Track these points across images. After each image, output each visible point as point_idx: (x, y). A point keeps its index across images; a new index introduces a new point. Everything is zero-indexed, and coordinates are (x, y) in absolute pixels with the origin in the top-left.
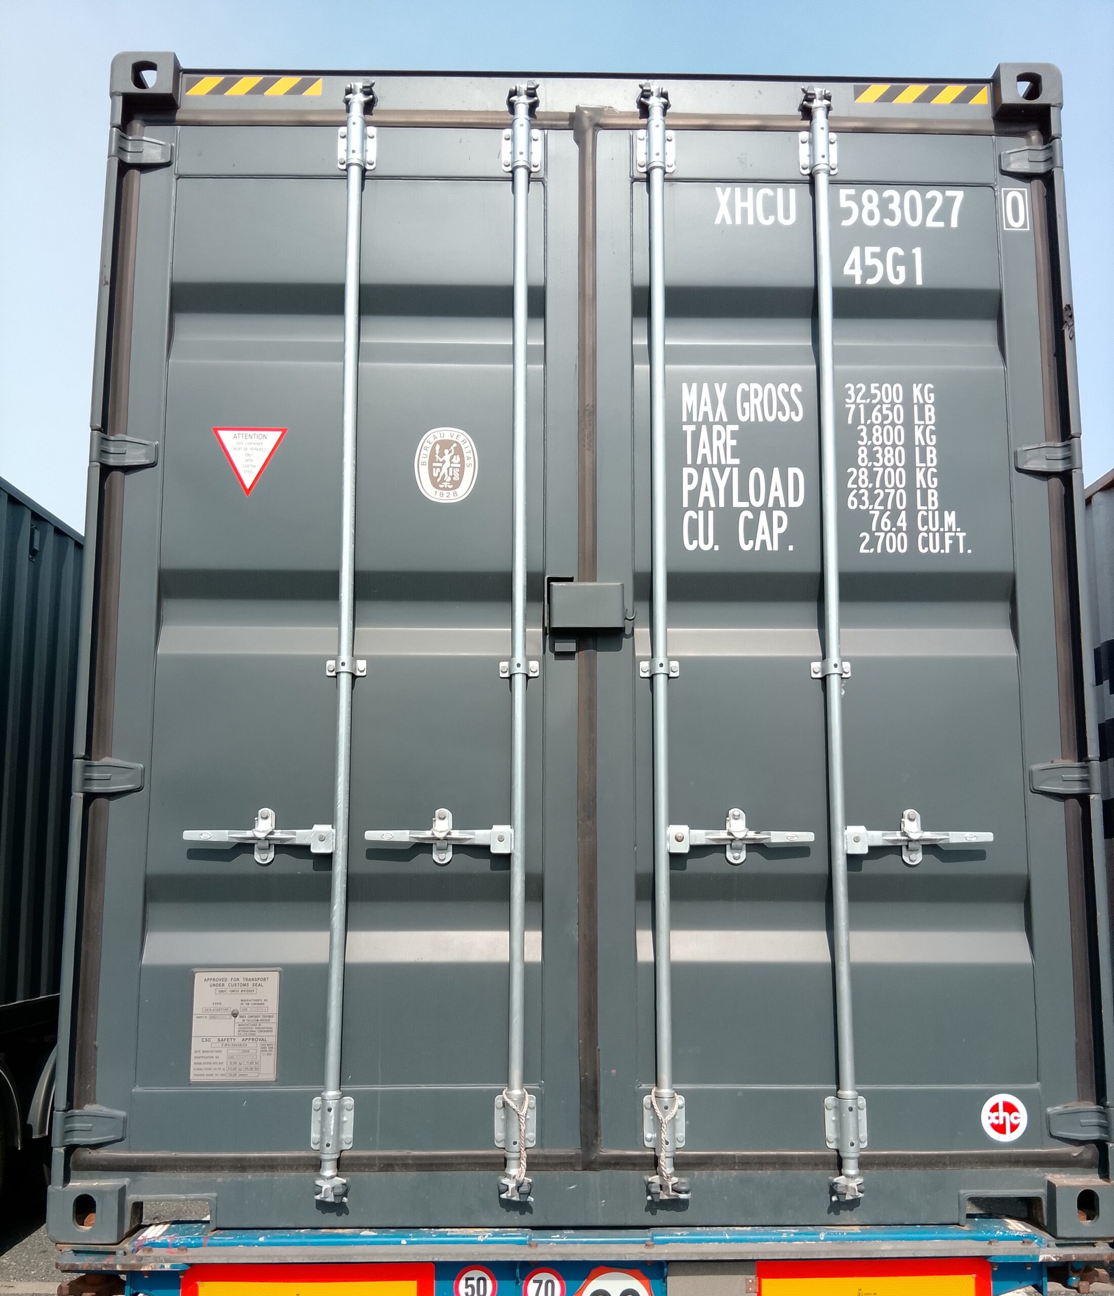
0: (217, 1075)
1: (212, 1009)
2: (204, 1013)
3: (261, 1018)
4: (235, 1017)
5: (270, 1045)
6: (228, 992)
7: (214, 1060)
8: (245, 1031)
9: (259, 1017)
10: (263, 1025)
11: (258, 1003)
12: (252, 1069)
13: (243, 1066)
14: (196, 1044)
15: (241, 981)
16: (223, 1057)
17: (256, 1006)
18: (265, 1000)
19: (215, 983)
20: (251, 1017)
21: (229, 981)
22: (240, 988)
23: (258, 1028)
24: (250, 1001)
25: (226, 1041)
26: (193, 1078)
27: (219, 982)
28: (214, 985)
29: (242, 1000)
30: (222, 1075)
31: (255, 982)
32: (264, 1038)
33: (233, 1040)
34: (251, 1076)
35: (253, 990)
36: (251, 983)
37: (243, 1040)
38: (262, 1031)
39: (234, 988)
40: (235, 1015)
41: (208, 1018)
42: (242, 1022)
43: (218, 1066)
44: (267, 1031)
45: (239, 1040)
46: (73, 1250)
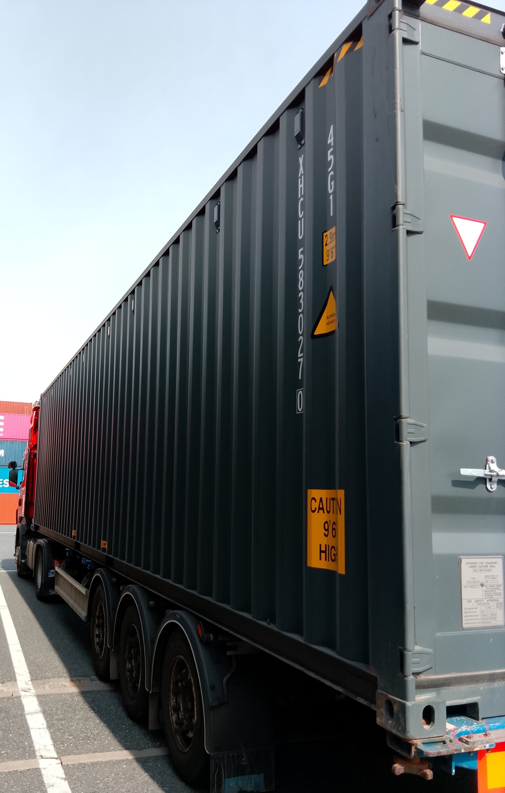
0: (476, 623)
1: (471, 582)
2: (468, 585)
3: (495, 587)
4: (483, 586)
5: (501, 603)
6: (478, 571)
7: (474, 614)
8: (488, 595)
9: (494, 586)
10: (497, 591)
11: (494, 577)
12: (492, 618)
13: (488, 617)
14: (465, 605)
15: (484, 564)
16: (478, 612)
17: (492, 579)
18: (497, 576)
19: (472, 565)
20: (491, 586)
21: (478, 564)
22: (483, 568)
23: (494, 593)
24: (489, 576)
25: (479, 601)
26: (465, 626)
27: (473, 565)
28: (471, 567)
29: (485, 576)
30: (479, 623)
31: (491, 565)
32: (497, 599)
33: (481, 601)
34: (493, 623)
35: (491, 570)
36: (489, 565)
37: (488, 601)
38: (496, 595)
39: (481, 569)
40: (482, 585)
41: (469, 587)
42: (486, 589)
43: (476, 618)
44: (499, 595)
45: (485, 601)
46: (423, 743)
